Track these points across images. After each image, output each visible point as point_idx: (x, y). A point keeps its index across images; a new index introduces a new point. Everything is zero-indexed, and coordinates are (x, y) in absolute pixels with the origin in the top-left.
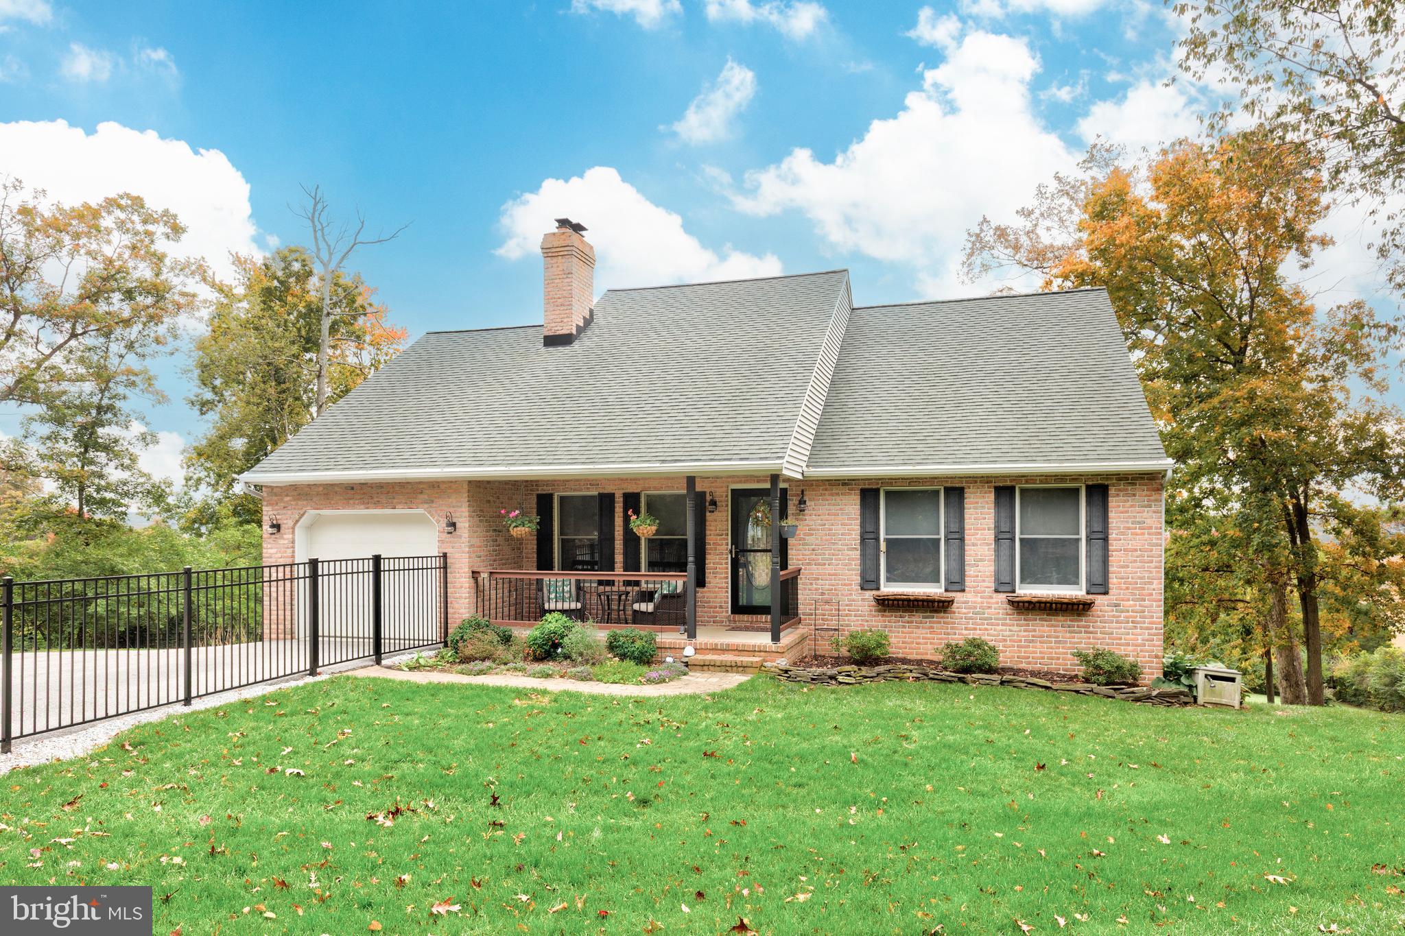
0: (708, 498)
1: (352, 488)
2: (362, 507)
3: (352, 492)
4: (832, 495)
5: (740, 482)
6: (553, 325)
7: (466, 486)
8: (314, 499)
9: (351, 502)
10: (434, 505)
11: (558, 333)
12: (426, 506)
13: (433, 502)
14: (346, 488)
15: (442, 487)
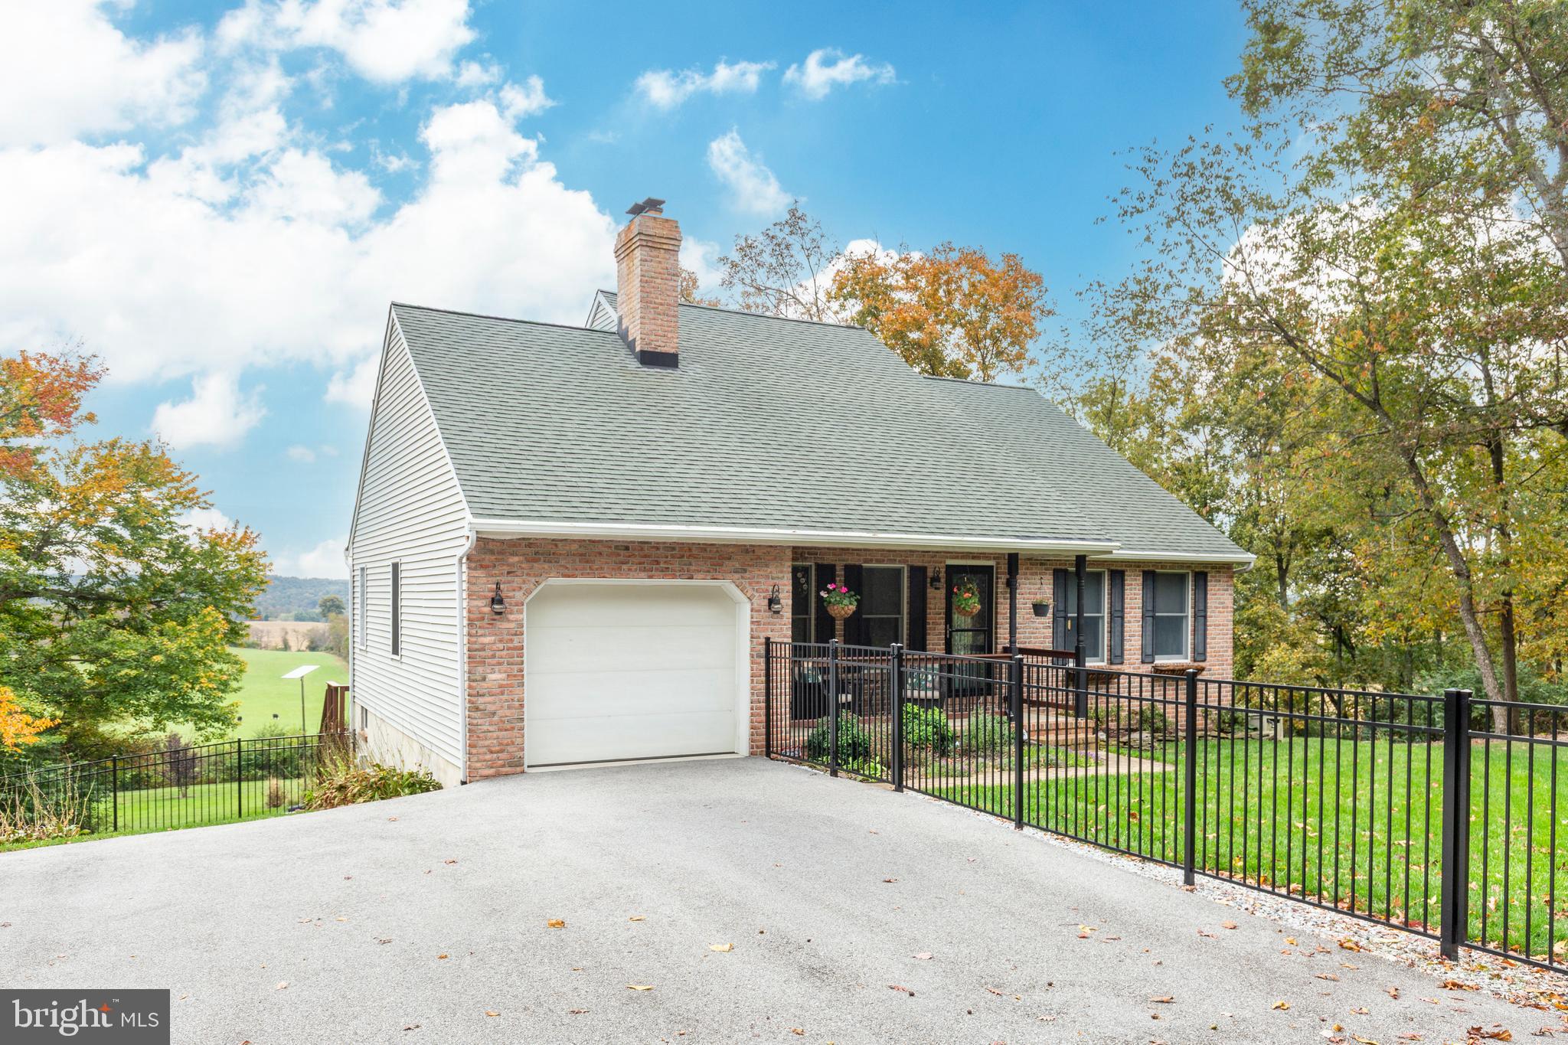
0: (930, 574)
1: (627, 548)
2: (643, 574)
3: (626, 553)
4: (1032, 574)
5: (956, 558)
6: (653, 337)
7: (789, 554)
8: (563, 562)
9: (624, 567)
10: (747, 575)
11: (659, 350)
12: (737, 576)
13: (745, 571)
14: (617, 547)
15: (759, 552)
